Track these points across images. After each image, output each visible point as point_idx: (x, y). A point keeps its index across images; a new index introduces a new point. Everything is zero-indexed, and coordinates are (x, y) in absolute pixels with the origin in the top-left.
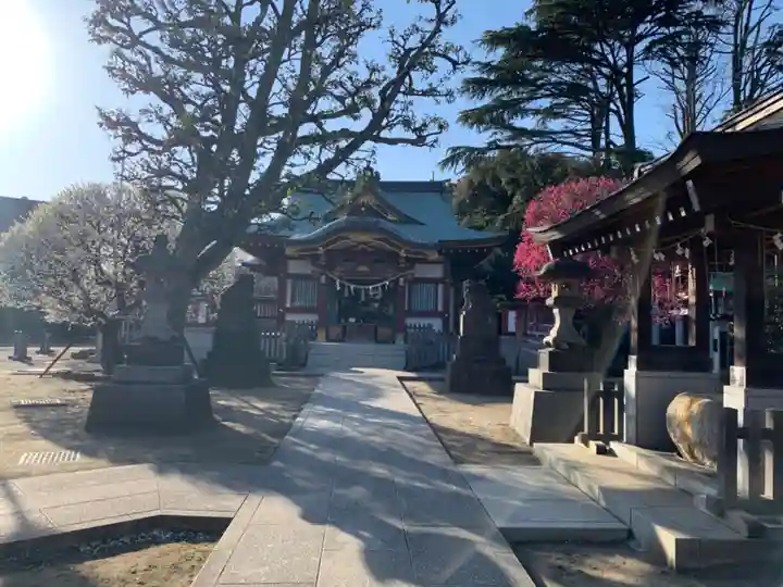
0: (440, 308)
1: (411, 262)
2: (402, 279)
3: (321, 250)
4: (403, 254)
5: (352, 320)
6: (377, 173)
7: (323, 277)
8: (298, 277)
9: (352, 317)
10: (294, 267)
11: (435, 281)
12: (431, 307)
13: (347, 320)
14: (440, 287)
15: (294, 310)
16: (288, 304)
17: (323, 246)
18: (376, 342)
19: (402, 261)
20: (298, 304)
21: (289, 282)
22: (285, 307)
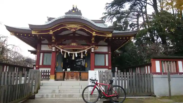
0: (107, 65)
2: (93, 49)
3: (51, 33)
4: (94, 34)
5: (69, 70)
6: (80, 11)
7: (54, 48)
8: (44, 52)
9: (69, 68)
10: (45, 48)
11: (105, 53)
12: (103, 64)
13: (66, 70)
14: (107, 56)
15: (44, 66)
16: (41, 64)
17: (53, 30)
18: (80, 80)
19: (93, 39)
20: (45, 64)
21: (42, 54)
22: (39, 65)
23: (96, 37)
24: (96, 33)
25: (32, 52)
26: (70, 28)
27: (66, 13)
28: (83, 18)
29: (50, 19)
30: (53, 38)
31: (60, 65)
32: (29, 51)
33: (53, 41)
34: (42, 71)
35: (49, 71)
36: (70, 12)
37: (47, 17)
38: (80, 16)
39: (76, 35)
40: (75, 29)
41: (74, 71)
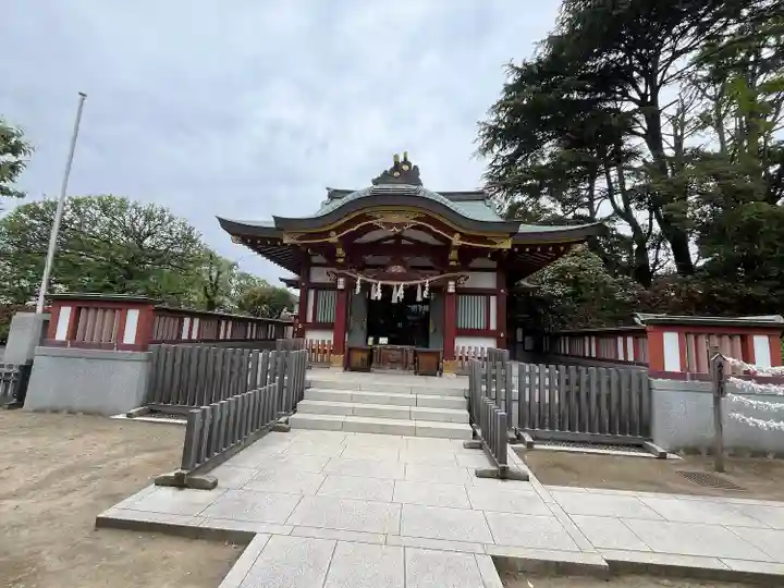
0: (493, 326)
1: (467, 255)
2: (451, 283)
3: (334, 236)
4: (456, 241)
5: (383, 340)
7: (341, 280)
8: (319, 287)
9: (384, 336)
11: (486, 293)
12: (481, 325)
13: (376, 342)
14: (493, 299)
16: (310, 318)
17: (338, 230)
18: (415, 374)
19: (453, 254)
20: (320, 319)
21: (312, 293)
22: (305, 322)
23: (461, 249)
24: (463, 237)
25: (290, 283)
26: (384, 224)
27: (375, 182)
28: (425, 192)
29: (334, 194)
30: (340, 251)
31: (359, 323)
32: (281, 280)
33: (342, 260)
34: (311, 341)
35: (329, 342)
36: (386, 177)
37: (328, 189)
38: (415, 187)
39: (404, 242)
40: (398, 225)
41: (399, 347)
